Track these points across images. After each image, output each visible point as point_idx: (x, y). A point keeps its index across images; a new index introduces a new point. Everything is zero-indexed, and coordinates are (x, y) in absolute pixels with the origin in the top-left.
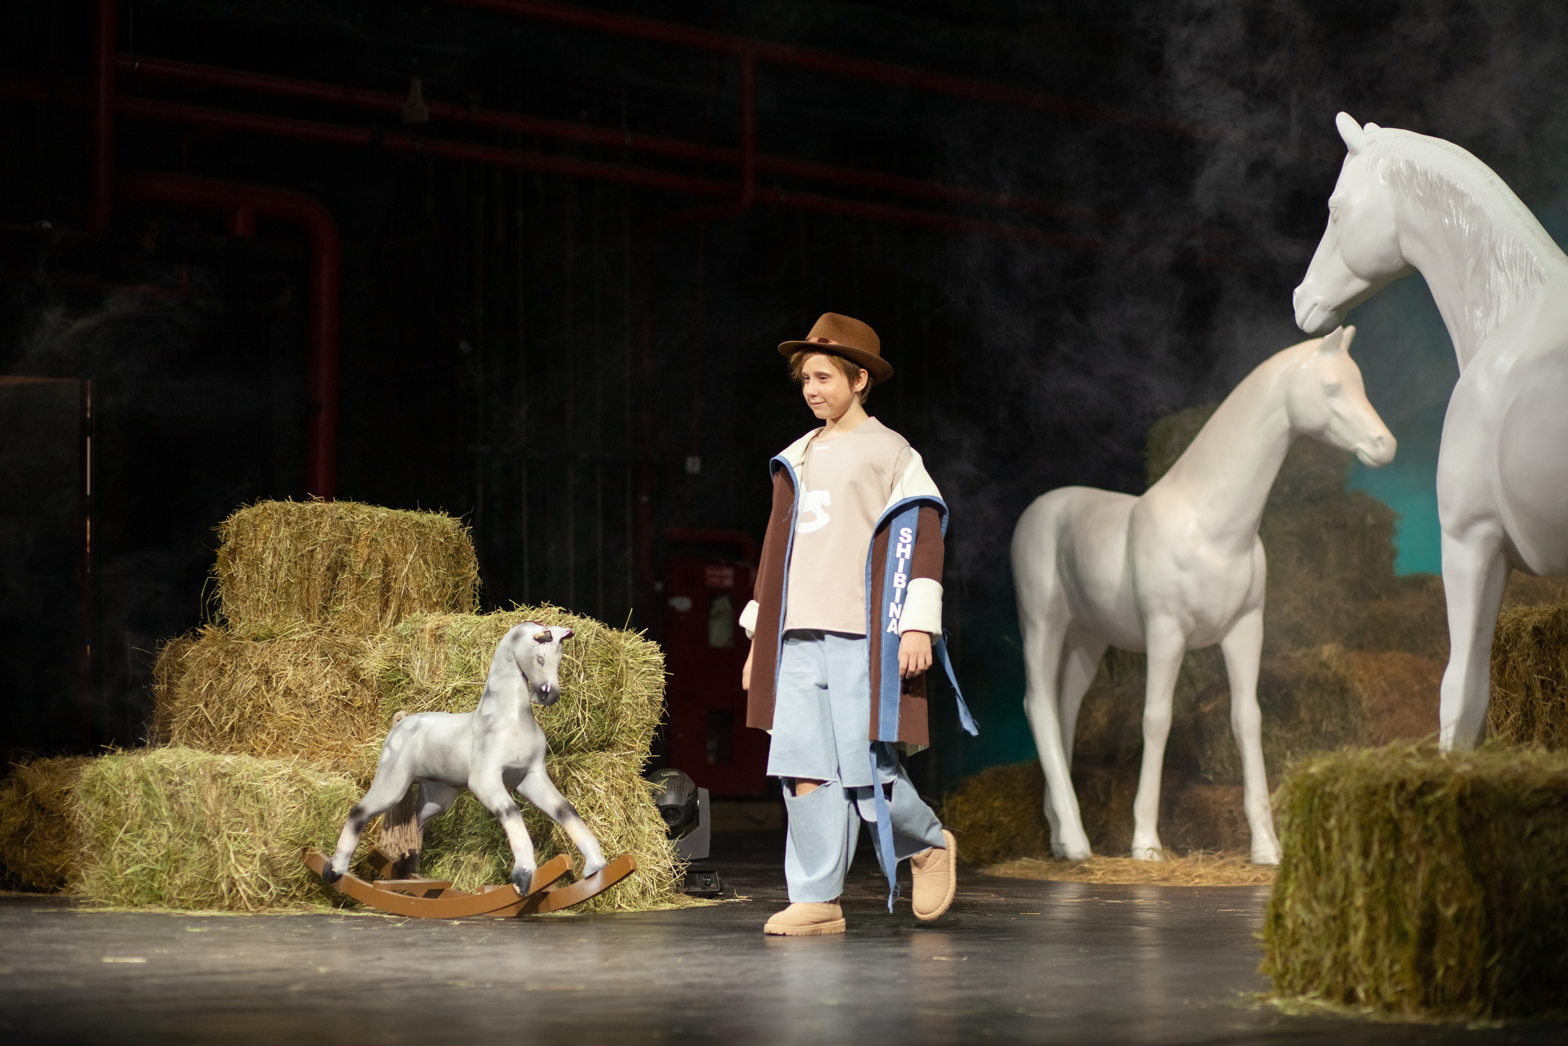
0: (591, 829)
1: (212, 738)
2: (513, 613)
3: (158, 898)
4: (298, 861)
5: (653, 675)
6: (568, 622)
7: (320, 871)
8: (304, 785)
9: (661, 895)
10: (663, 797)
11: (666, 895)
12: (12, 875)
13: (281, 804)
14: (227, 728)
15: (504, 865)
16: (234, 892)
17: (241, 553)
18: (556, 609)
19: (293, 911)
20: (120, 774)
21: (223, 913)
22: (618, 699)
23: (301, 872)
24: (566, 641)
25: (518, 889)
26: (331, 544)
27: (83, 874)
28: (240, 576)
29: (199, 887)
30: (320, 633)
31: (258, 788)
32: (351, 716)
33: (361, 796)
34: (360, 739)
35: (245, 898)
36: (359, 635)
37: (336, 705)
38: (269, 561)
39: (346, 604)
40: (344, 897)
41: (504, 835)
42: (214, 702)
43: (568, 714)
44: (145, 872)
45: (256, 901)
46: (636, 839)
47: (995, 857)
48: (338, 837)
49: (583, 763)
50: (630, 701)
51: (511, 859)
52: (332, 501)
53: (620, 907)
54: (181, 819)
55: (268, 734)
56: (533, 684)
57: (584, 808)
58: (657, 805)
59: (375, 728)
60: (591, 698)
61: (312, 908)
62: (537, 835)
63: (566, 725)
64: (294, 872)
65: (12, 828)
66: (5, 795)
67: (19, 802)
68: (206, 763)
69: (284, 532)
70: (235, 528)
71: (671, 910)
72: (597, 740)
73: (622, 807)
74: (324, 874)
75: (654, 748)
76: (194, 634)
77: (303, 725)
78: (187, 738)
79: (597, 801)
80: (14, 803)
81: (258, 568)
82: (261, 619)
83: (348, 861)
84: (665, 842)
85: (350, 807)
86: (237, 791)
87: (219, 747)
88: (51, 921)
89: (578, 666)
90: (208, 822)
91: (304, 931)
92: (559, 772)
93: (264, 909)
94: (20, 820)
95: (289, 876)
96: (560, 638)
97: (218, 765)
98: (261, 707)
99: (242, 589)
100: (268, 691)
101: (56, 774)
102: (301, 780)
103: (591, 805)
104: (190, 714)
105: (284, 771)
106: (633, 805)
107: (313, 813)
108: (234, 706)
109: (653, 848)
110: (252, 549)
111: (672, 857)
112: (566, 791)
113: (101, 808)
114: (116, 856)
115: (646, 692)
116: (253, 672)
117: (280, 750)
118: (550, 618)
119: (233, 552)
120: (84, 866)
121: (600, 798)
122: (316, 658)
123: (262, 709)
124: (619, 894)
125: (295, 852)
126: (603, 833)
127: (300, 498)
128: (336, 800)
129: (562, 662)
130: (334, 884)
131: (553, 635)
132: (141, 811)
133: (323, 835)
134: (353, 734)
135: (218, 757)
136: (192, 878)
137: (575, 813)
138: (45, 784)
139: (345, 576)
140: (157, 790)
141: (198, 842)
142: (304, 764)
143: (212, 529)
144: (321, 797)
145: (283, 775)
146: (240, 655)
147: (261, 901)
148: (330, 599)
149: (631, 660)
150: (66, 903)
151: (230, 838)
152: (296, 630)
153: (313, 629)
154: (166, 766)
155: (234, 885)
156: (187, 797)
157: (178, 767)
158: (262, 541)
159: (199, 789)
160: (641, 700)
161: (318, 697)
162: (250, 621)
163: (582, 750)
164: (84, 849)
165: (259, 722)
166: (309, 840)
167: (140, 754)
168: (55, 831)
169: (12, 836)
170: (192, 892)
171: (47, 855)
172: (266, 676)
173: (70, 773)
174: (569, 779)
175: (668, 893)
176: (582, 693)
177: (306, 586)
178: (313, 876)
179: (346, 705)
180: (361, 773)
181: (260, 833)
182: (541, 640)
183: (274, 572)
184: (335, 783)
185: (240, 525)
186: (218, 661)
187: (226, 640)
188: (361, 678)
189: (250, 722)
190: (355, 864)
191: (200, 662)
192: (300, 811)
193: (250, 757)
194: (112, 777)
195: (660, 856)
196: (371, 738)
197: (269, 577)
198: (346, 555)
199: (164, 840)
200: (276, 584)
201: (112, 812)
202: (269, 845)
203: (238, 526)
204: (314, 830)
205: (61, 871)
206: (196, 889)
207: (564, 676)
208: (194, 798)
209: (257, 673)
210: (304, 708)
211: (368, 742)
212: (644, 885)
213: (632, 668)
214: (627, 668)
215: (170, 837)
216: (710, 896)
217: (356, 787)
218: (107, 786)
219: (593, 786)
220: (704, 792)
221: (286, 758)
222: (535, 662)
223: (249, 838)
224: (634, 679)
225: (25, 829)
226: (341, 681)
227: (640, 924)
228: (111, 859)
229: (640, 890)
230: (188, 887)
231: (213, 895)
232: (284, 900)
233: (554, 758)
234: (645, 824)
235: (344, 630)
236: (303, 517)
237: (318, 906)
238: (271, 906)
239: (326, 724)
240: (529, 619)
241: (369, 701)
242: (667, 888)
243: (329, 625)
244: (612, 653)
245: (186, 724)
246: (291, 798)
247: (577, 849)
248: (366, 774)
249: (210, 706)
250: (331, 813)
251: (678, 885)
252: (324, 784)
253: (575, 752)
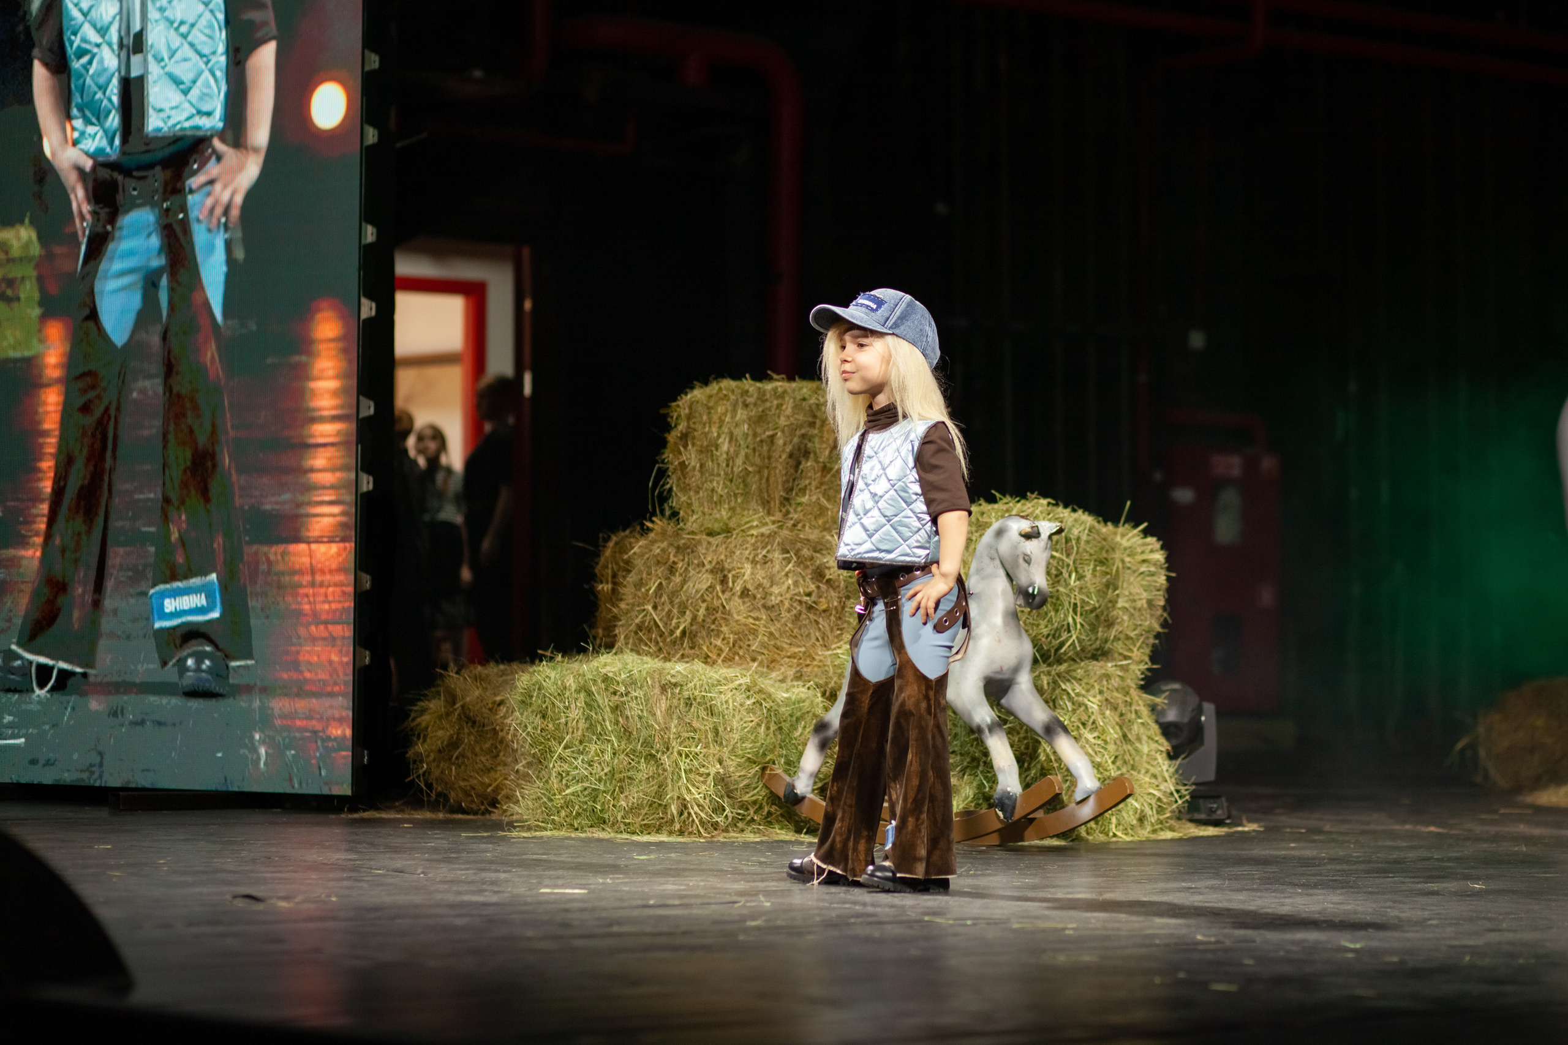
0: (1083, 747)
1: (661, 644)
2: (996, 506)
3: (601, 822)
4: (756, 780)
5: (1153, 575)
6: (1057, 516)
7: (781, 792)
8: (763, 696)
9: (1161, 822)
10: (1163, 713)
11: (1167, 822)
12: (439, 795)
13: (737, 718)
14: (678, 633)
15: (985, 787)
16: (686, 814)
17: (694, 438)
18: (1044, 502)
19: (750, 837)
20: (559, 683)
21: (673, 839)
22: (1113, 602)
23: (759, 793)
24: (1055, 538)
25: (1000, 814)
26: (793, 429)
27: (518, 794)
28: (693, 464)
29: (647, 809)
30: (781, 527)
31: (712, 699)
32: (815, 621)
33: (826, 709)
34: (825, 646)
35: (697, 821)
36: (825, 529)
37: (799, 608)
38: (725, 447)
39: (810, 496)
40: (807, 821)
41: (986, 753)
42: (663, 604)
43: (1057, 619)
44: (586, 793)
45: (710, 825)
46: (1134, 759)
47: (1538, 783)
48: (801, 754)
49: (1074, 674)
50: (1127, 605)
51: (993, 780)
52: (794, 380)
53: (1115, 835)
54: (626, 734)
55: (723, 639)
56: (1018, 585)
57: (1075, 724)
58: (1157, 722)
59: (842, 634)
60: (1083, 601)
61: (771, 833)
62: (1022, 754)
63: (1056, 631)
64: (752, 793)
65: (439, 743)
66: (432, 706)
67: (448, 714)
68: (654, 671)
69: (741, 414)
70: (687, 411)
71: (1172, 840)
72: (1089, 648)
73: (1117, 724)
74: (785, 796)
75: (1153, 658)
76: (642, 528)
77: (762, 630)
78: (634, 644)
79: (1089, 717)
80: (442, 715)
81: (712, 455)
82: (715, 511)
83: (811, 782)
84: (1167, 762)
85: (814, 721)
86: (689, 702)
87: (669, 654)
88: (483, 846)
89: (1068, 565)
90: (657, 737)
91: (763, 860)
92: (1048, 684)
93: (719, 835)
94: (448, 734)
95: (746, 798)
96: (1048, 534)
97: (669, 673)
98: (716, 610)
99: (695, 478)
100: (723, 592)
101: (489, 683)
102: (761, 691)
103: (1083, 720)
104: (637, 617)
105: (742, 681)
106: (1129, 721)
107: (773, 727)
108: (686, 608)
109: (1152, 770)
110: (706, 434)
111: (1173, 780)
112: (1055, 706)
113: (538, 720)
114: (554, 774)
115: (1145, 595)
116: (707, 571)
117: (737, 658)
118: (1037, 512)
119: (685, 437)
120: (519, 786)
121: (1092, 713)
122: (777, 555)
123: (717, 612)
124: (1114, 820)
125: (753, 771)
126: (1096, 753)
127: (760, 376)
128: (799, 714)
129: (1051, 561)
130: (796, 807)
131: (1041, 531)
132: (582, 725)
133: (784, 752)
134: (817, 640)
135: (668, 665)
136: (638, 799)
137: (1065, 729)
138: (477, 693)
139: (809, 464)
140: (600, 702)
141: (645, 759)
142: (763, 673)
143: (663, 411)
144: (783, 709)
145: (740, 685)
146: (693, 552)
147: (715, 826)
148: (792, 490)
149: (1127, 559)
150: (498, 826)
151: (681, 755)
152: (755, 523)
153: (774, 522)
154: (610, 675)
155: (686, 807)
156: (633, 710)
157: (623, 676)
158: (717, 425)
159: (647, 701)
160: (1139, 604)
161: (779, 598)
162: (704, 513)
163: (1073, 660)
164: (519, 767)
165: (713, 627)
166: (768, 758)
167: (581, 661)
168: (487, 746)
169: (440, 751)
170: (639, 814)
171: (478, 773)
172: (721, 574)
173: (506, 682)
174: (1057, 691)
175: (1169, 821)
176: (1073, 596)
177: (766, 475)
178: (773, 798)
179: (810, 608)
180: (827, 684)
181: (714, 749)
182: (1028, 536)
183: (730, 460)
184: (798, 694)
185: (694, 408)
186: (668, 558)
187: (677, 534)
188: (827, 577)
189: (703, 627)
190: (820, 785)
191: (648, 559)
192: (759, 725)
193: (703, 665)
194: (550, 687)
195: (1160, 779)
196: (838, 645)
197: (724, 465)
198: (810, 441)
199: (607, 757)
200: (732, 472)
201: (550, 726)
202: (725, 763)
203: (690, 408)
204: (775, 747)
205: (493, 791)
206: (643, 812)
207: (1053, 576)
208: (642, 711)
209: (712, 571)
210: (763, 611)
211: (835, 649)
212: (1142, 811)
213: (1129, 568)
214: (1123, 568)
215: (614, 754)
216: (1217, 823)
217: (820, 699)
218: (545, 696)
219: (1086, 701)
220: (1209, 708)
221: (744, 666)
222: (1021, 561)
223: (701, 755)
224: (1132, 579)
225: (454, 744)
226: (804, 581)
227: (1137, 854)
228: (549, 778)
229: (1137, 816)
230: (634, 810)
231: (663, 818)
232: (740, 825)
233: (1044, 668)
234: (1143, 742)
235: (808, 525)
236: (762, 398)
237: (778, 831)
238: (726, 830)
239: (787, 628)
240: (1014, 512)
241: (835, 604)
242: (1168, 815)
243: (792, 519)
244: (1107, 551)
245: (633, 627)
246: (749, 711)
247: (1068, 770)
248: (832, 684)
249: (659, 608)
250: (794, 727)
251: (1180, 812)
252: (786, 695)
253: (1065, 661)
